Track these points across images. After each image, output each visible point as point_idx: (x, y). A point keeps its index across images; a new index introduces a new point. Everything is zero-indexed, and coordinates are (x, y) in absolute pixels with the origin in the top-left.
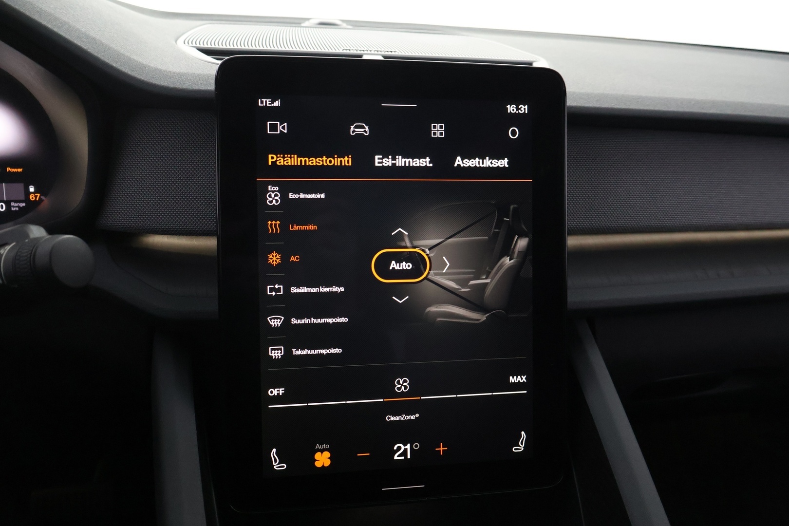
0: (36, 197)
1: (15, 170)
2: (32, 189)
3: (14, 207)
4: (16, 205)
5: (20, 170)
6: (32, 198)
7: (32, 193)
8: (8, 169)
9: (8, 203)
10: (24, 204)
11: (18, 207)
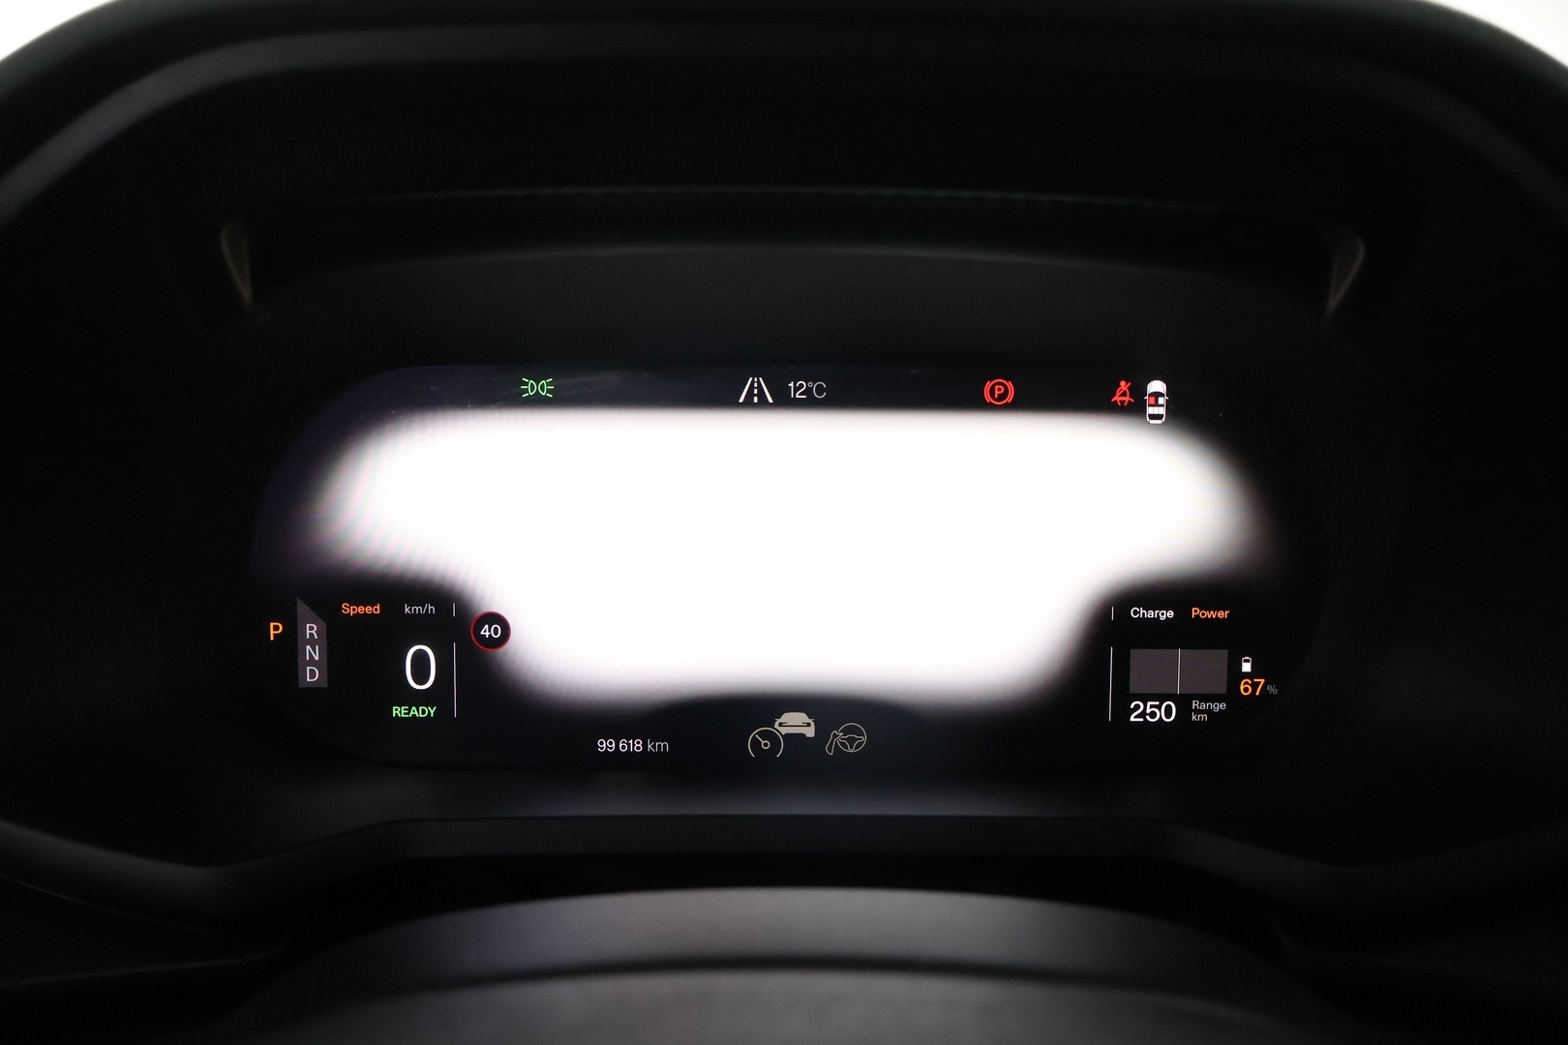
0: (1255, 686)
1: (1210, 615)
2: (1246, 667)
3: (1197, 712)
4: (1204, 706)
5: (1222, 614)
6: (1246, 690)
7: (1246, 675)
8: (1195, 612)
9: (1183, 702)
10: (1222, 706)
11: (1209, 712)
